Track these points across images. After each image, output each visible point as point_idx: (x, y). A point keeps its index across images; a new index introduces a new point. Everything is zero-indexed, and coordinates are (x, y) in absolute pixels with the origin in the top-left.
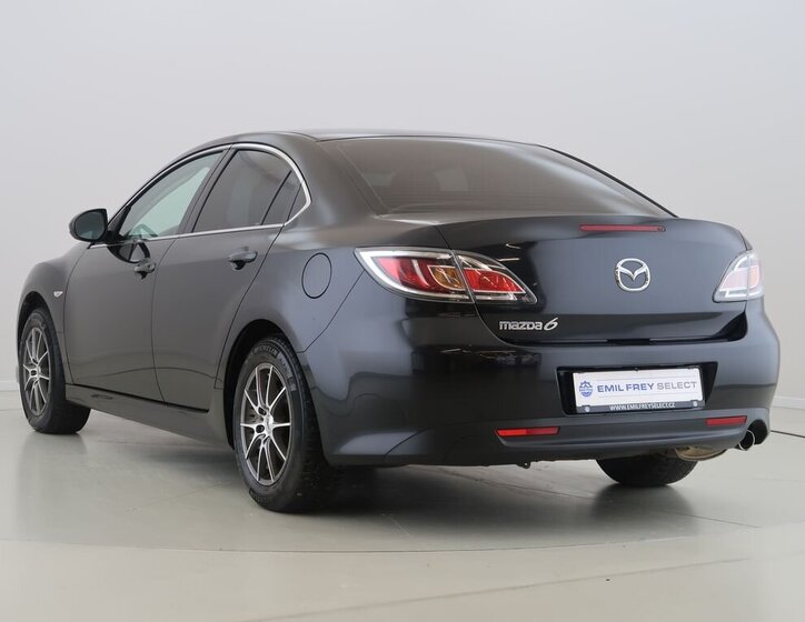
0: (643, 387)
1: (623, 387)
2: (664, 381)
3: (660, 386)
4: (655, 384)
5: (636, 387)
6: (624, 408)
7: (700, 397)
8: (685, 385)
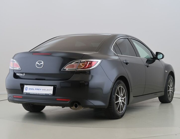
0: (39, 89)
1: (34, 89)
2: (44, 89)
3: (43, 90)
4: (42, 89)
5: (37, 89)
6: (33, 94)
7: (52, 93)
8: (49, 90)
